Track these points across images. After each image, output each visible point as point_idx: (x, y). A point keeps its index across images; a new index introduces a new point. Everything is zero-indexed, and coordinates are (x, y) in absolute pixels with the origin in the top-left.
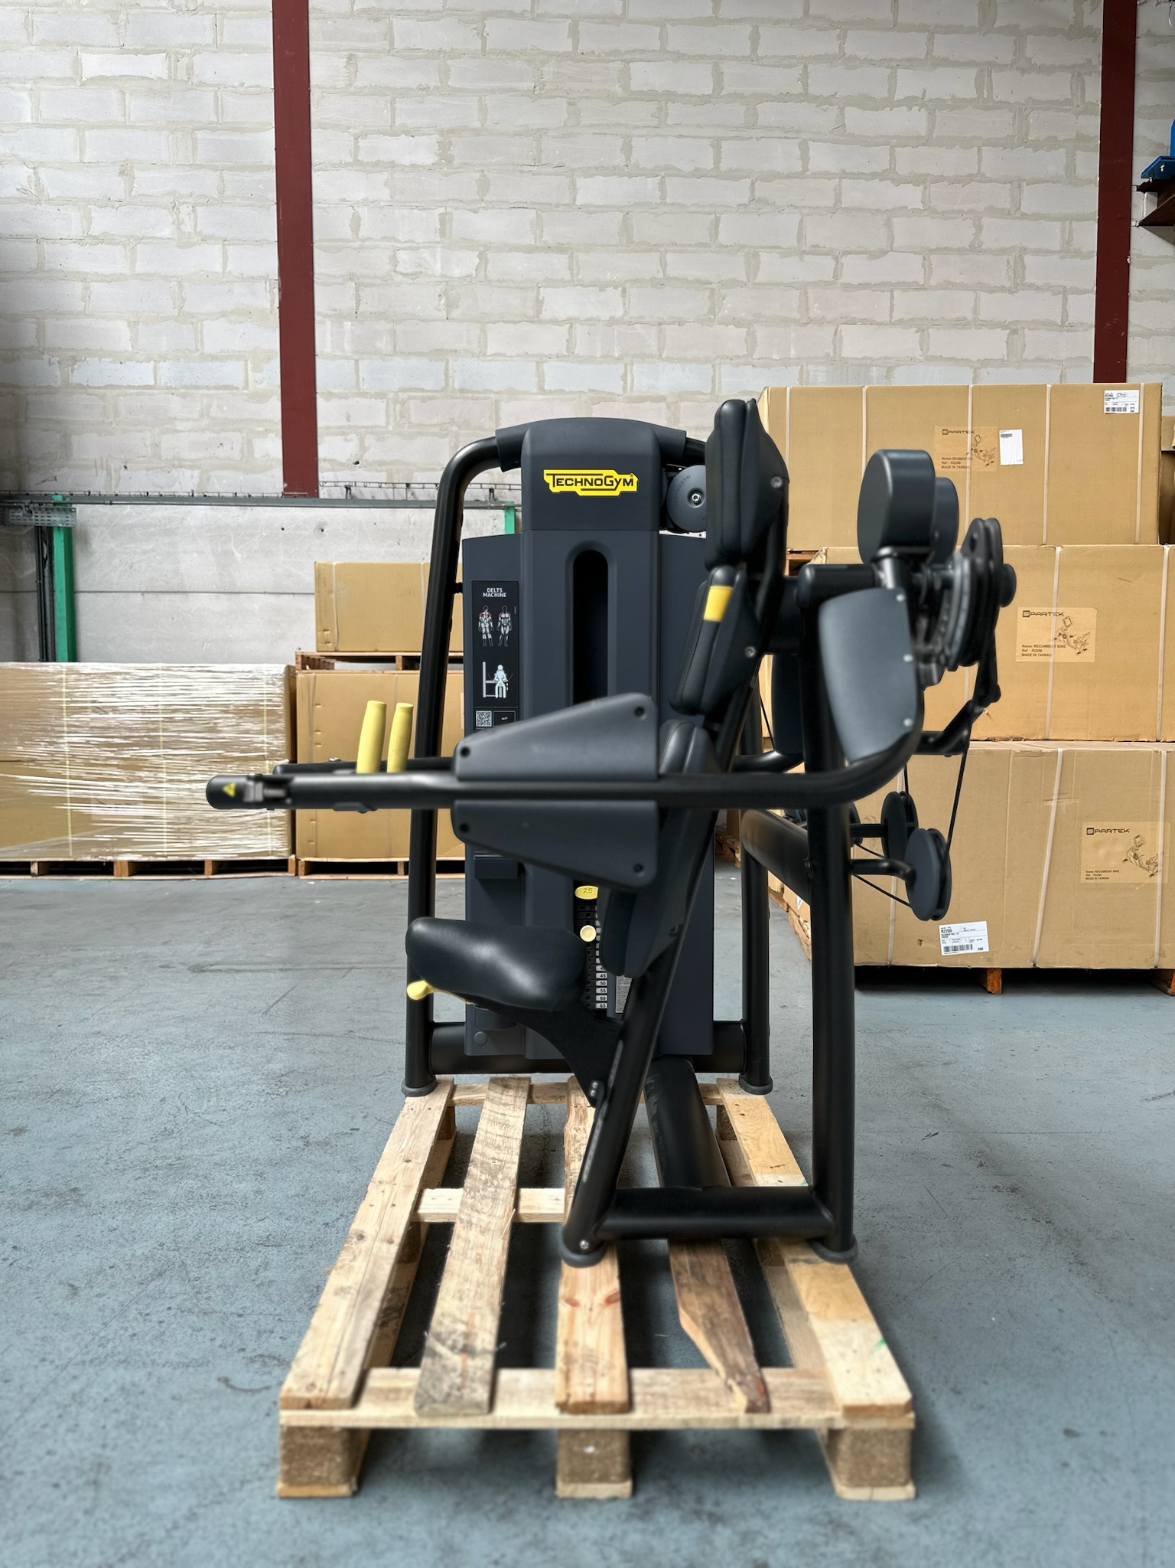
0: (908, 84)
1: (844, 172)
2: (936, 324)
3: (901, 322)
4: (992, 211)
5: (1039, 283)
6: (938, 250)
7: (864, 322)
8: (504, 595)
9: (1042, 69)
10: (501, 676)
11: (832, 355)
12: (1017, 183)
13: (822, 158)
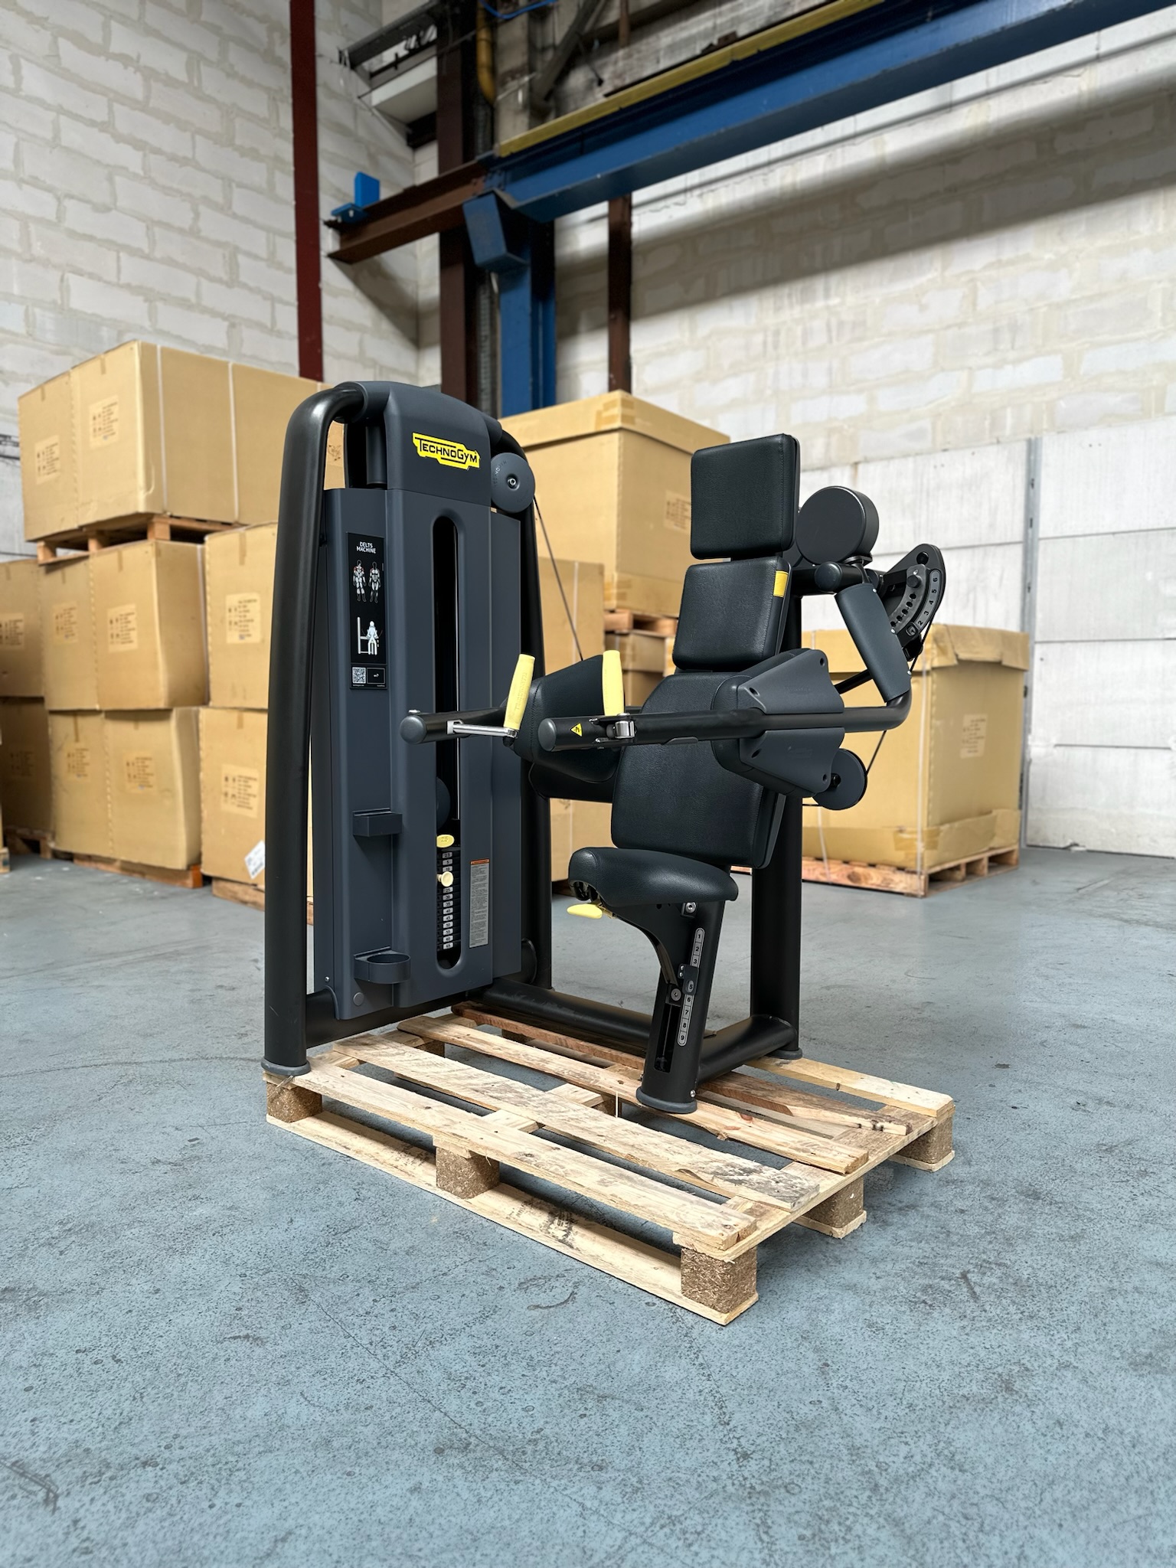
0: (122, 40)
1: (61, 107)
2: (166, 299)
3: (128, 287)
4: (207, 200)
5: (252, 284)
6: (160, 223)
7: (91, 276)
8: (373, 551)
9: (243, 80)
10: (372, 631)
11: (59, 302)
12: (228, 182)
13: (35, 81)
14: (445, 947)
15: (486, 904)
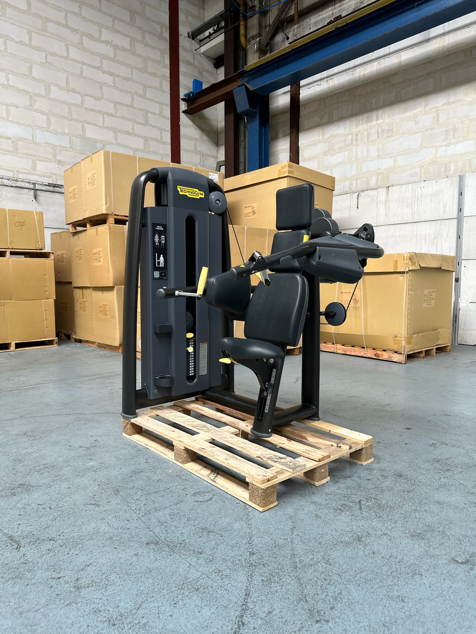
0: (106, 35)
1: (83, 62)
2: (120, 131)
3: (107, 128)
4: (137, 93)
5: (153, 124)
6: (119, 103)
7: (94, 124)
8: (162, 229)
9: (151, 46)
10: (162, 258)
11: (82, 135)
12: (145, 86)
13: (74, 53)
14: (190, 375)
15: (206, 359)
